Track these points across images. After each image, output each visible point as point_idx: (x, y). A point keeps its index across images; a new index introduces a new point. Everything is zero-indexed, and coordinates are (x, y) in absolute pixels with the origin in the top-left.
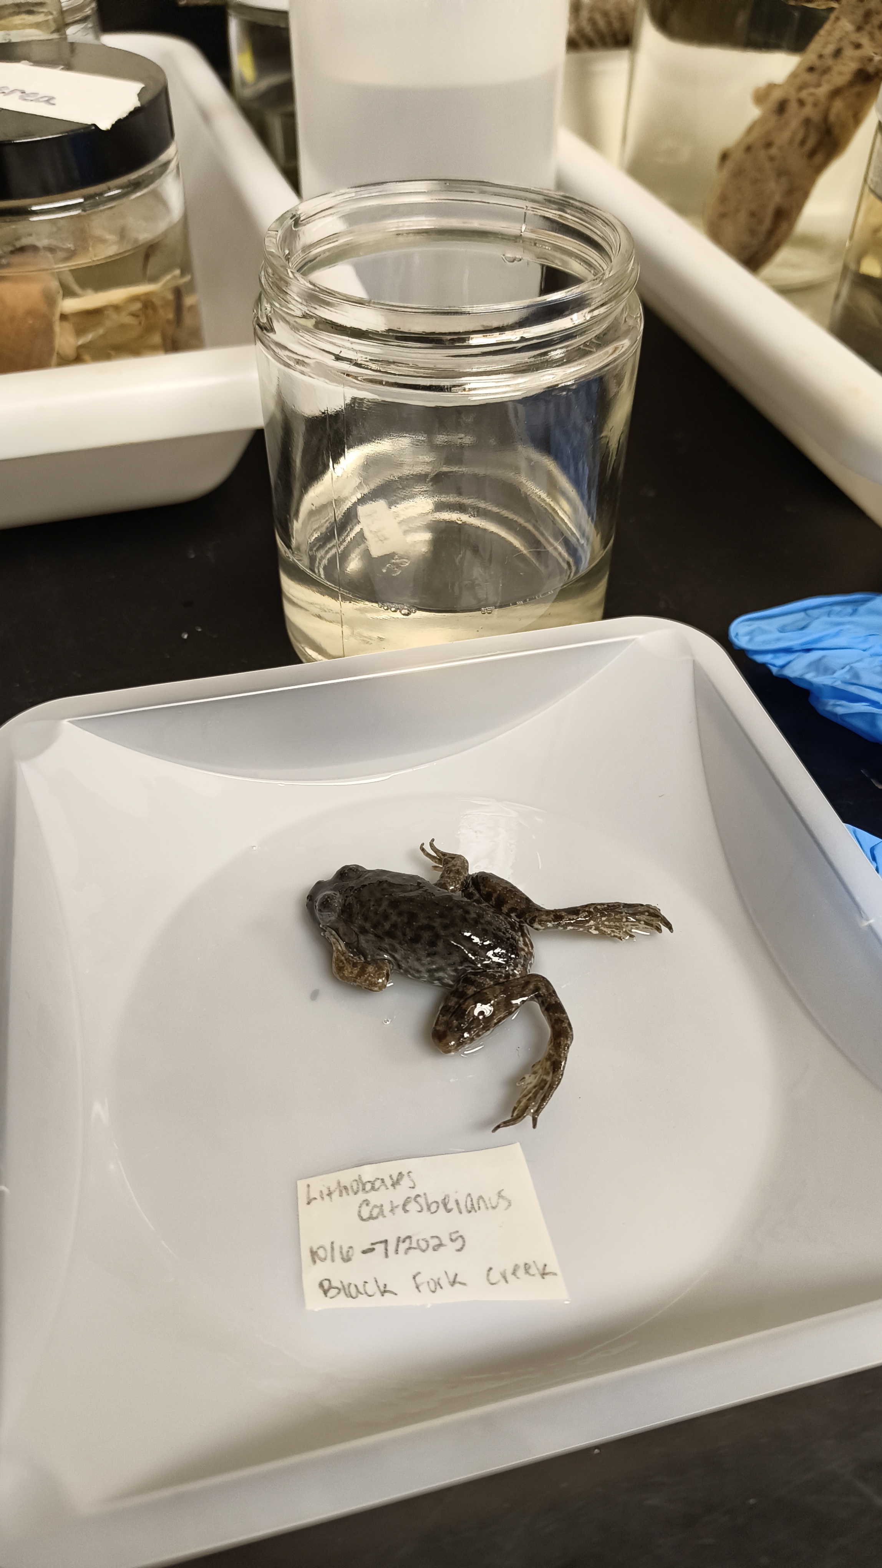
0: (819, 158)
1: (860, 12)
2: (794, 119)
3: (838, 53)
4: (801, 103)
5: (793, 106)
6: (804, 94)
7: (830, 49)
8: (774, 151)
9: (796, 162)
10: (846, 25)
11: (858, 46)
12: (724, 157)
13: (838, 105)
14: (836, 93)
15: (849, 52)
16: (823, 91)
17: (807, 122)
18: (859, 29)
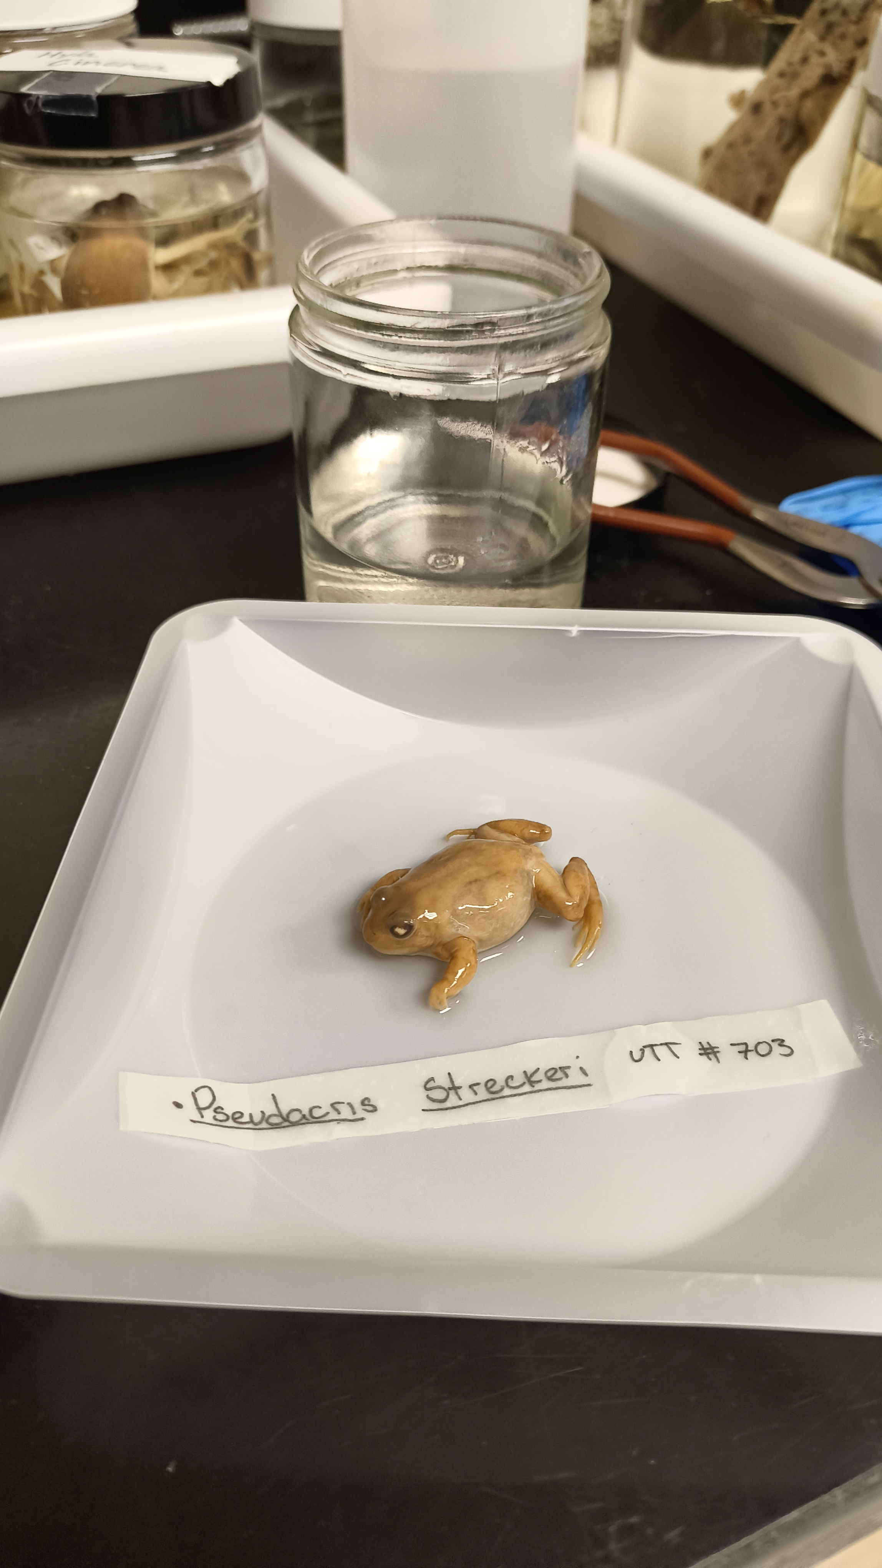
0: (794, 151)
1: (822, 26)
2: (770, 119)
3: (805, 60)
4: (775, 104)
5: (767, 108)
6: (777, 96)
7: (797, 57)
8: (753, 147)
9: (774, 154)
10: (810, 36)
11: (822, 54)
12: (707, 153)
13: (809, 106)
14: (805, 94)
15: (815, 60)
16: (794, 92)
17: (782, 120)
18: (823, 38)
